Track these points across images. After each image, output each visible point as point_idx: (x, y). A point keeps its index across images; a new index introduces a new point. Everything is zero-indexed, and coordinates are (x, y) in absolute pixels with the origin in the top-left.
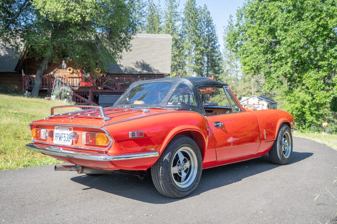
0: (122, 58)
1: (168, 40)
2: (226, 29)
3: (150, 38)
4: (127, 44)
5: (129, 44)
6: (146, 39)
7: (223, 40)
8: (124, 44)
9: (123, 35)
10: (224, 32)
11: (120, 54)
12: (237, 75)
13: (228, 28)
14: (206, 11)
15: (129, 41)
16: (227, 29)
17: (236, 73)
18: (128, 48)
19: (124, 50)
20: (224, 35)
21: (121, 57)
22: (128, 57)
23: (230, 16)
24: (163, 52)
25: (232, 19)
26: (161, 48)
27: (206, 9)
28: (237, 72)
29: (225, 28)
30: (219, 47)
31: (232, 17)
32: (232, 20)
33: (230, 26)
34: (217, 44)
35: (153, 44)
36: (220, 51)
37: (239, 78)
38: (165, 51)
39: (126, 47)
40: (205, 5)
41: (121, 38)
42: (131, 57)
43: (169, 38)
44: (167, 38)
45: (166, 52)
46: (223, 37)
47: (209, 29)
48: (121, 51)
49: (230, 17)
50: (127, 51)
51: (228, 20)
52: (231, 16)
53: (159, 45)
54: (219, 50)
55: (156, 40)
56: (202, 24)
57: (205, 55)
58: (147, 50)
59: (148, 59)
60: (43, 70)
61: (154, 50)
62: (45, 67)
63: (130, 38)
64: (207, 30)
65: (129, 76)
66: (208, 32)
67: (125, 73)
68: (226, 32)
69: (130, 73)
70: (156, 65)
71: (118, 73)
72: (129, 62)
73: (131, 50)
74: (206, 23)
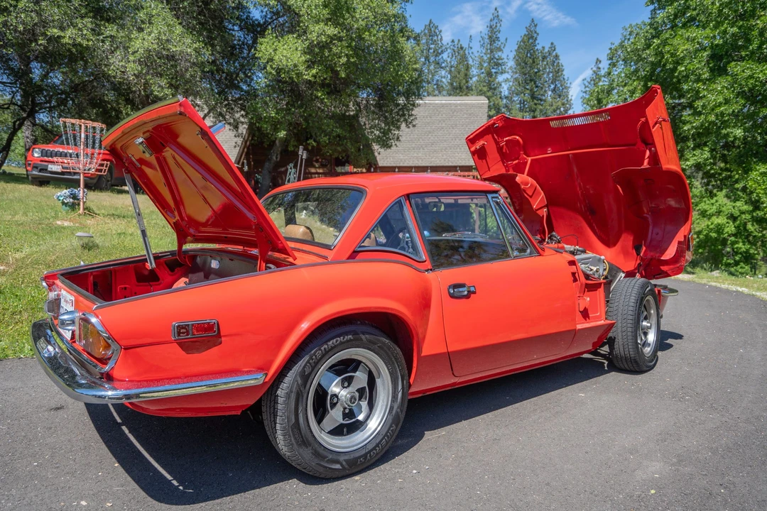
0: (401, 138)
1: (481, 107)
2: (587, 84)
3: (450, 104)
4: (409, 115)
5: (412, 115)
6: (443, 105)
8: (404, 115)
9: (401, 101)
10: (584, 90)
11: (397, 132)
13: (592, 82)
14: (554, 54)
15: (412, 110)
16: (589, 83)
18: (411, 122)
19: (403, 126)
20: (584, 94)
21: (398, 138)
22: (412, 137)
23: (596, 60)
25: (600, 66)
27: (554, 50)
29: (585, 82)
31: (600, 62)
32: (600, 68)
33: (594, 77)
35: (455, 114)
39: (406, 120)
40: (552, 43)
41: (398, 105)
42: (416, 136)
43: (483, 104)
44: (478, 104)
46: (582, 98)
47: (556, 85)
48: (398, 128)
49: (597, 63)
50: (409, 127)
53: (465, 116)
55: (459, 107)
58: (444, 125)
59: (445, 141)
60: (272, 162)
61: (456, 125)
62: (277, 158)
63: (414, 105)
64: (552, 86)
65: (413, 170)
66: (554, 90)
67: (406, 165)
68: (587, 89)
69: (413, 165)
70: (458, 150)
71: (394, 165)
72: (413, 146)
73: (414, 126)
74: (551, 75)
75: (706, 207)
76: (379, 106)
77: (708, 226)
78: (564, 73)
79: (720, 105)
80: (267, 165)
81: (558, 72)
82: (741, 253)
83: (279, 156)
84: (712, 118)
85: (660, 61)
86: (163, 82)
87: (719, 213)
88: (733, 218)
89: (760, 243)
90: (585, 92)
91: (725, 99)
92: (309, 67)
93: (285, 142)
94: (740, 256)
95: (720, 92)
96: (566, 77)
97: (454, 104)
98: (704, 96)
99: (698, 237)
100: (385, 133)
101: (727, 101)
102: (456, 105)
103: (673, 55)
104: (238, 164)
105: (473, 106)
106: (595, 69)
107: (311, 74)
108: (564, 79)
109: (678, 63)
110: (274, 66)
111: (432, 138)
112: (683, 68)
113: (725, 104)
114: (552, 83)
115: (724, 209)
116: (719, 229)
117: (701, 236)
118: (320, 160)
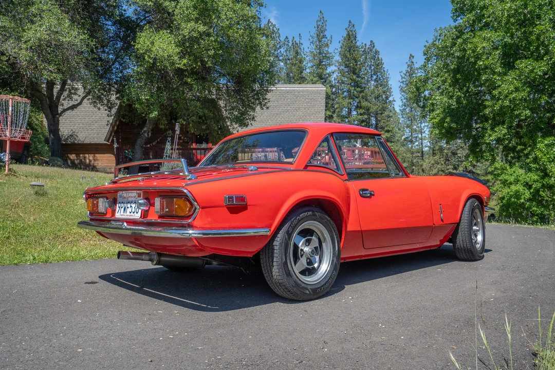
0: (256, 118)
1: (320, 93)
2: (403, 76)
3: (294, 90)
4: (263, 99)
5: (266, 99)
6: (288, 92)
7: (399, 92)
8: (259, 99)
9: (257, 87)
10: (401, 81)
11: (252, 113)
12: (422, 144)
13: (408, 74)
14: (374, 50)
15: (266, 94)
16: (405, 75)
17: (421, 141)
18: (265, 105)
19: (258, 108)
20: (402, 84)
21: (253, 118)
22: (262, 118)
23: (409, 55)
24: (313, 110)
25: (413, 60)
26: (309, 104)
27: (374, 47)
28: (421, 139)
29: (402, 74)
30: (394, 103)
31: (413, 57)
32: (413, 63)
33: (409, 70)
34: (391, 99)
35: (298, 99)
36: (394, 110)
37: (426, 149)
38: (316, 108)
39: (260, 103)
40: (371, 41)
41: (253, 90)
42: (265, 118)
43: (321, 90)
44: (318, 90)
45: (316, 110)
46: (399, 87)
47: (377, 76)
48: (254, 109)
49: (410, 58)
50: (263, 109)
51: (407, 63)
52: (411, 56)
53: (307, 101)
54: (394, 108)
55: (301, 93)
56: (368, 68)
57: (373, 115)
58: (289, 108)
60: (144, 138)
61: (299, 108)
62: (148, 135)
63: (267, 91)
64: (375, 77)
66: (376, 80)
68: (404, 80)
73: (267, 108)
74: (373, 68)
75: (506, 177)
76: (238, 92)
77: (508, 193)
78: (384, 66)
80: (139, 141)
81: (379, 65)
82: (537, 215)
83: (150, 134)
84: (507, 103)
85: (464, 56)
87: (517, 181)
88: (528, 186)
90: (403, 82)
91: (516, 88)
92: (180, 58)
93: (156, 122)
94: (537, 217)
95: (512, 83)
96: (385, 70)
97: (297, 90)
98: (499, 86)
99: (502, 202)
100: (243, 114)
102: (299, 92)
103: (474, 51)
104: (108, 141)
105: (313, 92)
106: (409, 63)
107: (182, 63)
108: (384, 71)
109: (478, 58)
110: (151, 56)
111: (279, 119)
112: (481, 63)
113: (516, 91)
114: (374, 74)
115: (521, 179)
116: (517, 195)
117: (504, 201)
118: (182, 138)
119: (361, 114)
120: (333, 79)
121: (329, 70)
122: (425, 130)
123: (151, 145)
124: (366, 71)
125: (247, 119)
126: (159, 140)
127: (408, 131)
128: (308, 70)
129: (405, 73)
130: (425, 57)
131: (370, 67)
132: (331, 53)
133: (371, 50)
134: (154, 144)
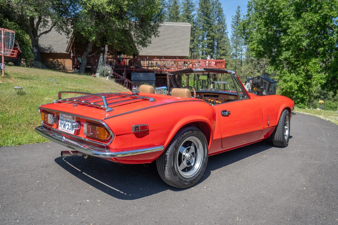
0: (151, 42)
1: (188, 28)
2: (234, 18)
3: (173, 26)
4: (156, 31)
5: (157, 31)
6: (170, 26)
7: (231, 28)
8: (154, 31)
9: (152, 24)
10: (232, 21)
11: (149, 39)
12: (241, 57)
13: (236, 17)
14: (218, 3)
15: (158, 28)
16: (235, 18)
17: (241, 56)
19: (153, 36)
20: (232, 23)
21: (150, 42)
22: (155, 41)
23: (238, 6)
24: (184, 38)
26: (181, 34)
28: (242, 55)
30: (228, 34)
31: (240, 8)
32: (239, 11)
33: (237, 15)
34: (226, 31)
35: (175, 31)
36: (227, 37)
37: (243, 60)
38: (185, 37)
39: (154, 34)
41: (150, 26)
42: (157, 41)
43: (189, 26)
44: (187, 26)
45: (185, 38)
46: (231, 25)
47: (219, 18)
48: (150, 37)
49: (238, 8)
50: (156, 37)
51: (236, 11)
53: (180, 32)
54: (227, 36)
55: (177, 28)
56: (214, 13)
57: (216, 40)
58: (170, 36)
59: (171, 44)
60: (88, 52)
61: (176, 36)
62: (90, 50)
63: (158, 26)
64: (218, 19)
65: (156, 58)
66: (218, 21)
67: (152, 55)
68: (234, 21)
69: (155, 55)
70: (177, 48)
71: (147, 55)
72: (156, 46)
73: (158, 36)
74: (217, 13)
75: (286, 78)
76: (140, 26)
77: (286, 86)
78: (223, 12)
79: (298, 32)
80: (85, 53)
81: (220, 11)
82: (300, 99)
83: (91, 50)
86: (32, 8)
87: (291, 80)
88: (297, 83)
89: (308, 94)
90: (233, 22)
91: (300, 29)
92: (108, 5)
93: (95, 43)
94: (300, 100)
95: (298, 26)
96: (224, 14)
97: (175, 26)
99: (282, 91)
100: (144, 39)
101: (301, 30)
102: (176, 26)
103: (278, 7)
104: (68, 52)
105: (184, 27)
106: (237, 11)
107: (109, 9)
108: (223, 15)
110: (91, 4)
111: (165, 42)
112: (282, 14)
113: (300, 31)
114: (218, 17)
115: (293, 79)
116: (291, 88)
117: (284, 91)
118: (110, 52)
119: (209, 40)
120: (194, 19)
121: (193, 13)
122: (244, 49)
123: (92, 55)
124: (213, 15)
125: (147, 43)
126: (96, 52)
127: (234, 50)
128: (181, 13)
129: (235, 17)
130: (248, 8)
131: (216, 13)
132: (194, 4)
133: (216, 3)
134: (94, 54)
